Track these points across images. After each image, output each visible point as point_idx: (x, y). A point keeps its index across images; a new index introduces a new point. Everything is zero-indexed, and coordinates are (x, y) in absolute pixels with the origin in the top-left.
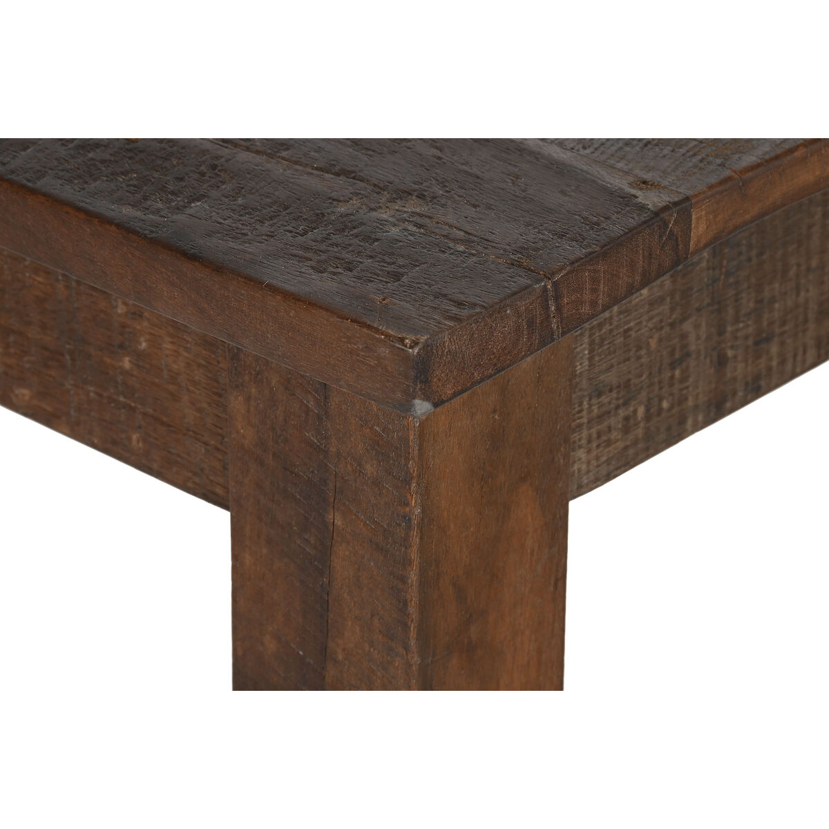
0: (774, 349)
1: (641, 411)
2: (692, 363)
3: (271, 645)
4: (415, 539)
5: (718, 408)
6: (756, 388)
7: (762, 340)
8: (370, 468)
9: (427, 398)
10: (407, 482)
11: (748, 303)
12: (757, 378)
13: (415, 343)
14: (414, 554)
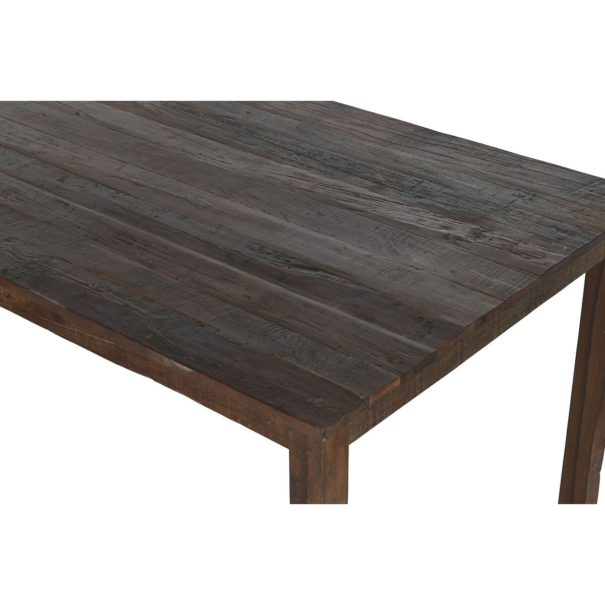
0: (384, 413)
1: (361, 428)
2: (370, 418)
3: (297, 473)
4: (323, 458)
5: (374, 425)
6: (381, 420)
7: (382, 412)
8: (314, 445)
9: (325, 438)
10: (321, 449)
11: (379, 406)
12: (381, 418)
13: (323, 430)
14: (322, 460)
